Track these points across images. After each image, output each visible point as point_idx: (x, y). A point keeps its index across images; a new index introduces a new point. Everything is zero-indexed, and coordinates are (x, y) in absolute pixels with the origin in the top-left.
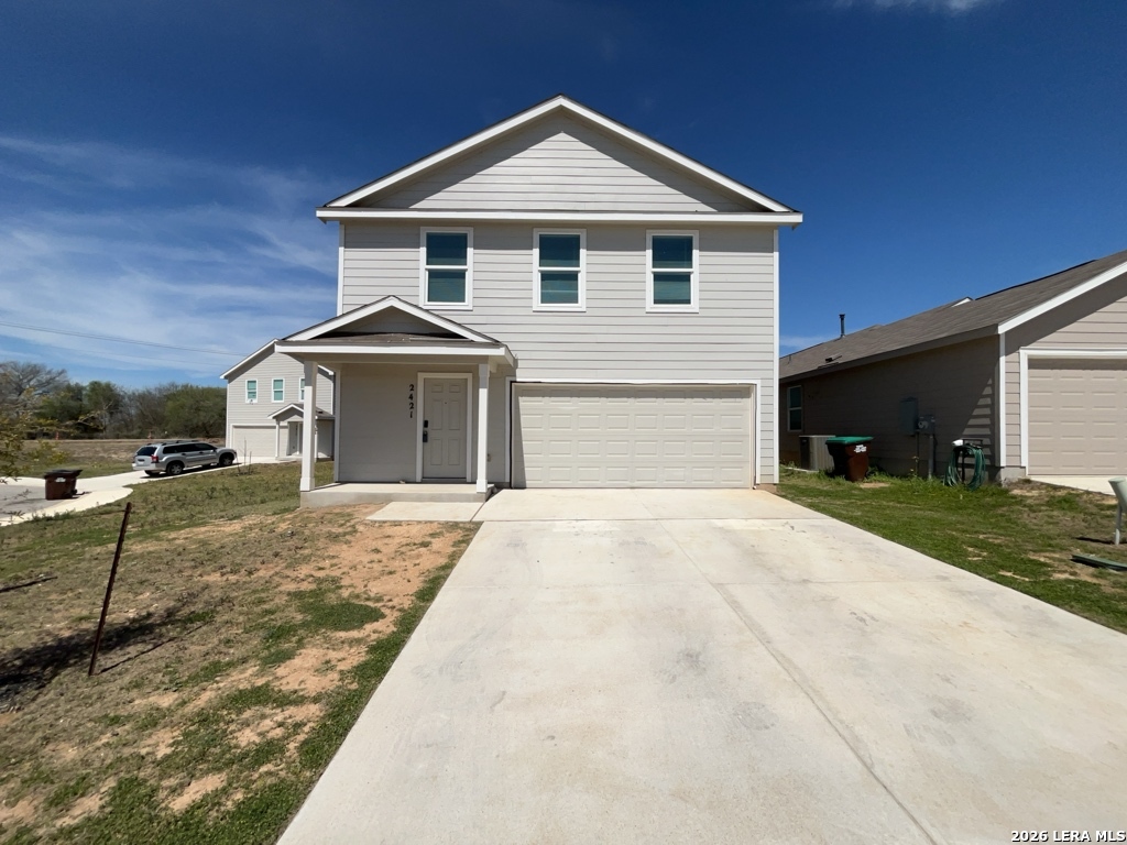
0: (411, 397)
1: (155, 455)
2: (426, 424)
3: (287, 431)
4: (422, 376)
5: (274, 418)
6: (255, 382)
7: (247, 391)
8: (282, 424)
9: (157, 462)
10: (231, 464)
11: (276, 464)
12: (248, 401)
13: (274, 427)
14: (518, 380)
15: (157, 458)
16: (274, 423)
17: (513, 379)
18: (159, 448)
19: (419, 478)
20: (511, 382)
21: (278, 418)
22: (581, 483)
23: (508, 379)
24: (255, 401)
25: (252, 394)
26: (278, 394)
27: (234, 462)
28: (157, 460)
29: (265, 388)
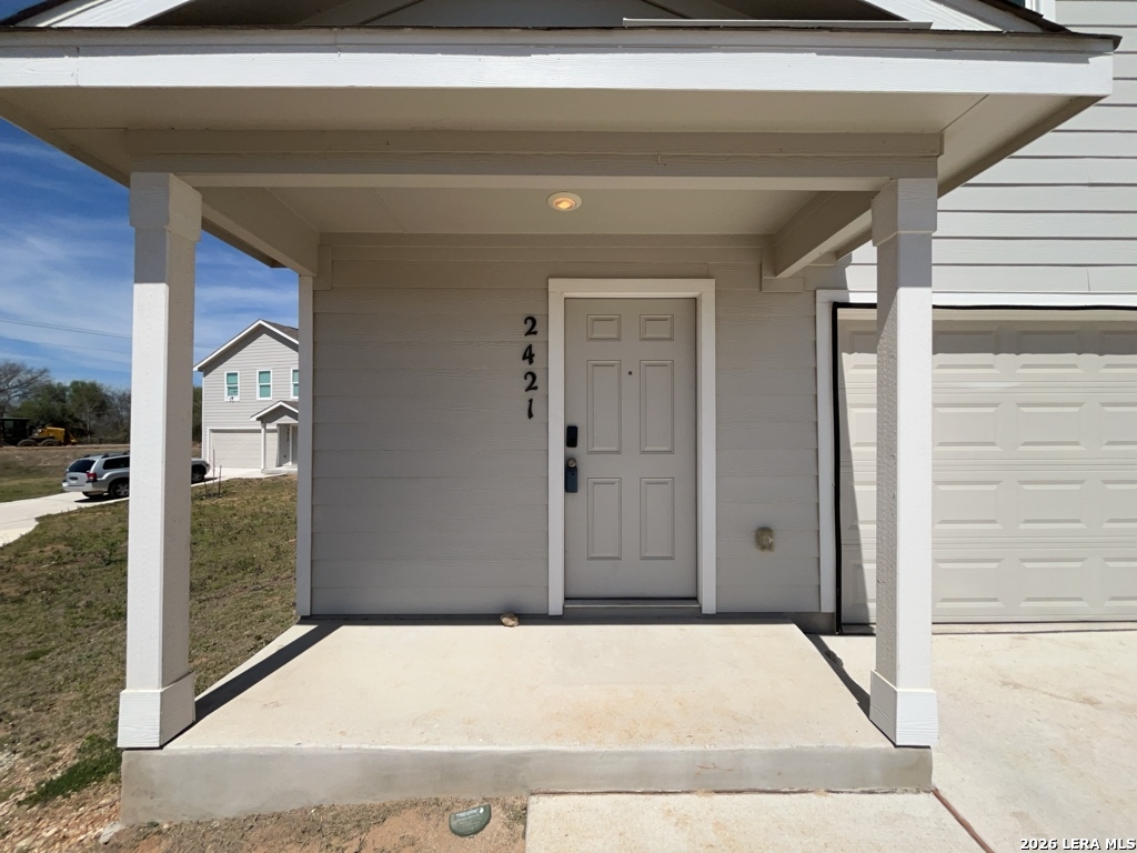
0: (529, 356)
1: (92, 471)
2: (572, 436)
3: (276, 435)
4: (560, 289)
5: (258, 419)
6: (236, 374)
7: (226, 385)
8: (269, 427)
9: (95, 480)
10: (204, 480)
11: (259, 479)
12: (227, 399)
13: (259, 431)
14: (853, 299)
15: (95, 475)
16: (258, 425)
17: (838, 296)
18: (98, 461)
19: (556, 605)
20: (836, 306)
21: (264, 419)
22: (1028, 609)
23: (825, 298)
24: (236, 399)
25: (233, 390)
26: (265, 389)
27: (206, 476)
28: (94, 479)
29: (249, 382)
